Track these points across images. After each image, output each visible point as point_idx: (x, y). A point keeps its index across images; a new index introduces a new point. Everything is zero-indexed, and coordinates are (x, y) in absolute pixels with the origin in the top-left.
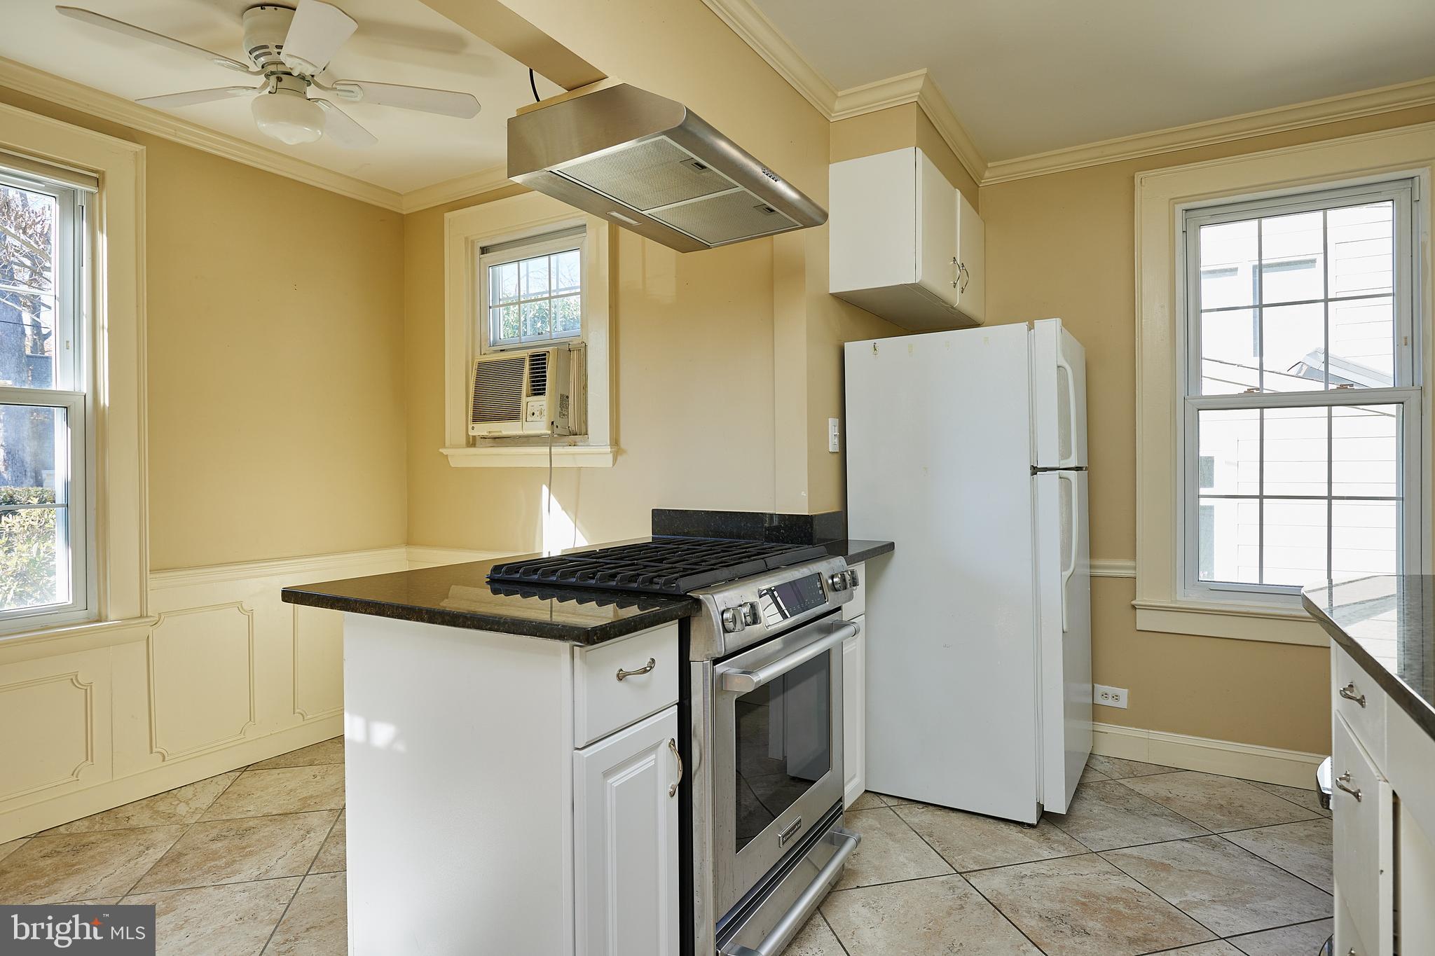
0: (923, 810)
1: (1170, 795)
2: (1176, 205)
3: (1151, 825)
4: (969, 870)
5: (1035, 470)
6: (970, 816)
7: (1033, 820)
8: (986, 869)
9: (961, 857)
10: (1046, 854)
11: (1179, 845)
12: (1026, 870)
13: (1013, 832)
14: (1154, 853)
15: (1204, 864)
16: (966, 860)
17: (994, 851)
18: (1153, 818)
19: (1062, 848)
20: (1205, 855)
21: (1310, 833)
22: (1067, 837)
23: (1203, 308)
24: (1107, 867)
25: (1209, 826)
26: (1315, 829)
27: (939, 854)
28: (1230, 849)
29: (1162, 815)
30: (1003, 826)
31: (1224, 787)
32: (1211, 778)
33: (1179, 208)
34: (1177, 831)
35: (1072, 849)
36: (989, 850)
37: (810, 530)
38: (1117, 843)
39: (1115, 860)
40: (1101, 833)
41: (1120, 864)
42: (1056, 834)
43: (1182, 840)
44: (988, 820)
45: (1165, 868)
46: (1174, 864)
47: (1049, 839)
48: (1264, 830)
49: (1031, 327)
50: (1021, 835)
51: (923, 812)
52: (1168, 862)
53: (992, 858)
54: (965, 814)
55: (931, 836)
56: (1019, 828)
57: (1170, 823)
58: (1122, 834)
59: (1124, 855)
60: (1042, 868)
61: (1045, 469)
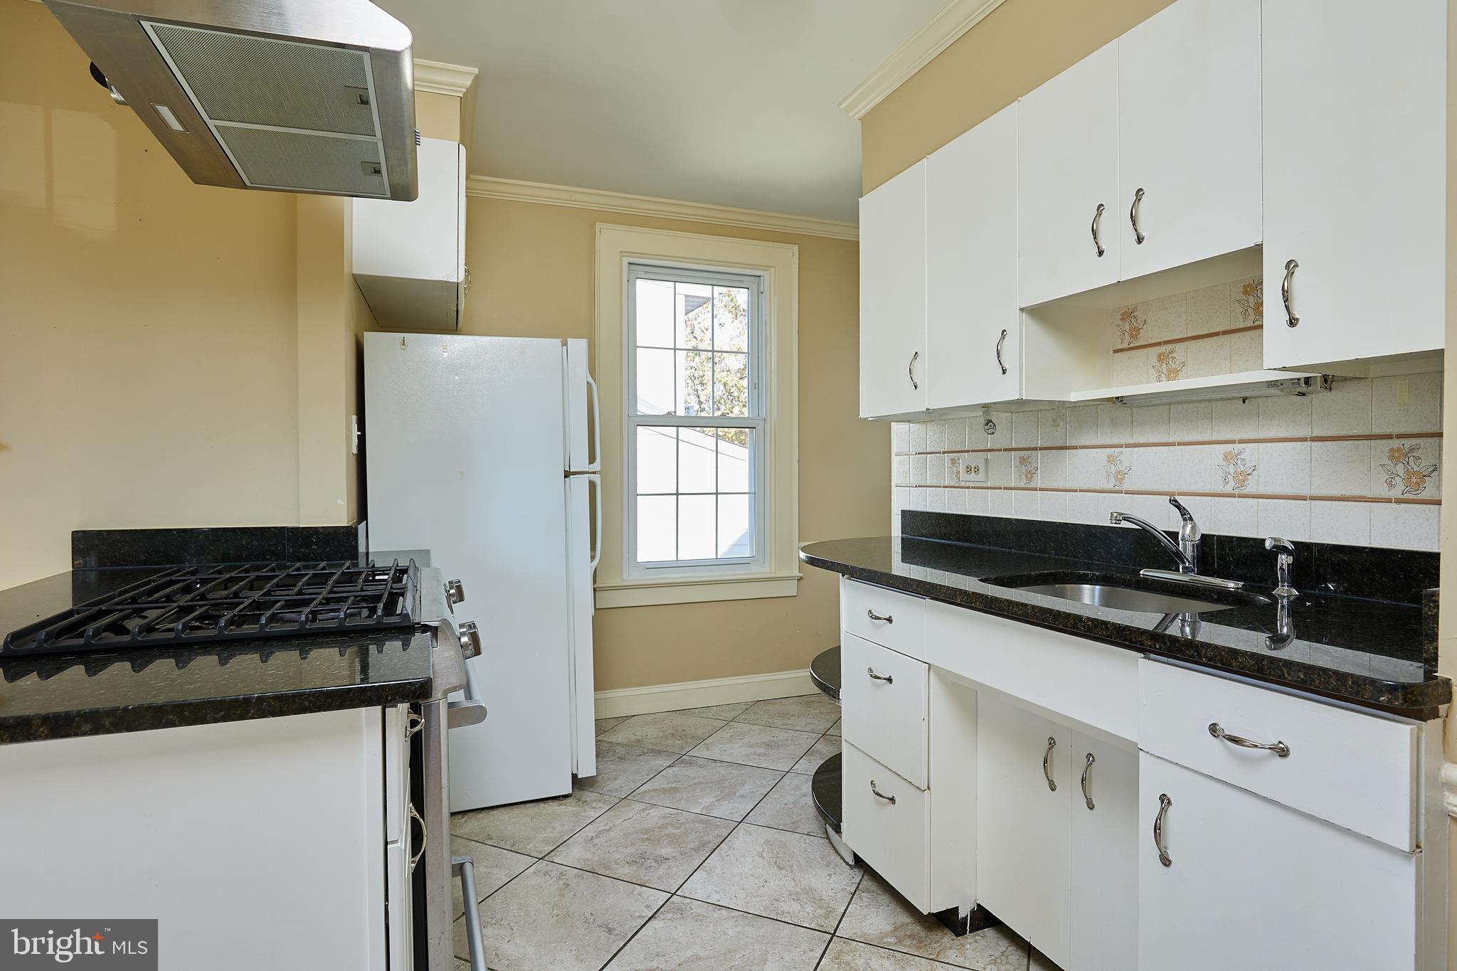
0: (465, 819)
1: (638, 738)
2: (623, 258)
3: (643, 763)
4: (547, 852)
5: (567, 474)
6: (510, 807)
7: (568, 789)
8: (558, 846)
9: (531, 845)
10: (594, 814)
11: (670, 770)
12: (590, 832)
13: (553, 807)
14: (659, 782)
15: (695, 778)
16: (537, 845)
17: (553, 828)
18: (641, 758)
19: (601, 805)
20: (690, 772)
21: (731, 734)
22: (597, 794)
23: (638, 345)
24: (641, 806)
25: (677, 751)
26: (731, 731)
27: (511, 851)
28: (700, 762)
29: (644, 754)
30: (543, 805)
31: (664, 720)
32: (653, 716)
33: (626, 260)
34: (661, 762)
35: (608, 802)
36: (549, 829)
37: (353, 543)
38: (633, 786)
39: (642, 798)
40: (616, 782)
41: (646, 799)
42: (588, 795)
43: (669, 766)
44: (528, 805)
45: (675, 790)
46: (678, 785)
47: (586, 801)
48: (707, 741)
49: (565, 344)
50: (563, 807)
51: (466, 821)
52: (674, 786)
53: (558, 835)
54: (504, 808)
55: (491, 838)
56: (556, 803)
57: (653, 758)
58: (631, 777)
59: (644, 792)
60: (599, 826)
61: (575, 473)
